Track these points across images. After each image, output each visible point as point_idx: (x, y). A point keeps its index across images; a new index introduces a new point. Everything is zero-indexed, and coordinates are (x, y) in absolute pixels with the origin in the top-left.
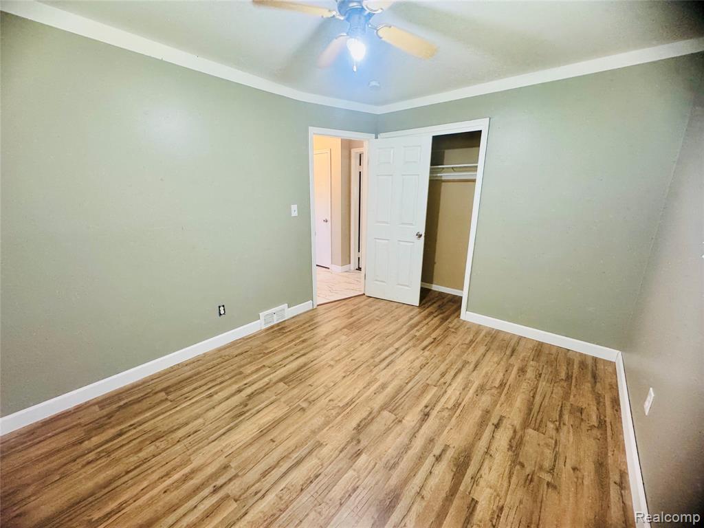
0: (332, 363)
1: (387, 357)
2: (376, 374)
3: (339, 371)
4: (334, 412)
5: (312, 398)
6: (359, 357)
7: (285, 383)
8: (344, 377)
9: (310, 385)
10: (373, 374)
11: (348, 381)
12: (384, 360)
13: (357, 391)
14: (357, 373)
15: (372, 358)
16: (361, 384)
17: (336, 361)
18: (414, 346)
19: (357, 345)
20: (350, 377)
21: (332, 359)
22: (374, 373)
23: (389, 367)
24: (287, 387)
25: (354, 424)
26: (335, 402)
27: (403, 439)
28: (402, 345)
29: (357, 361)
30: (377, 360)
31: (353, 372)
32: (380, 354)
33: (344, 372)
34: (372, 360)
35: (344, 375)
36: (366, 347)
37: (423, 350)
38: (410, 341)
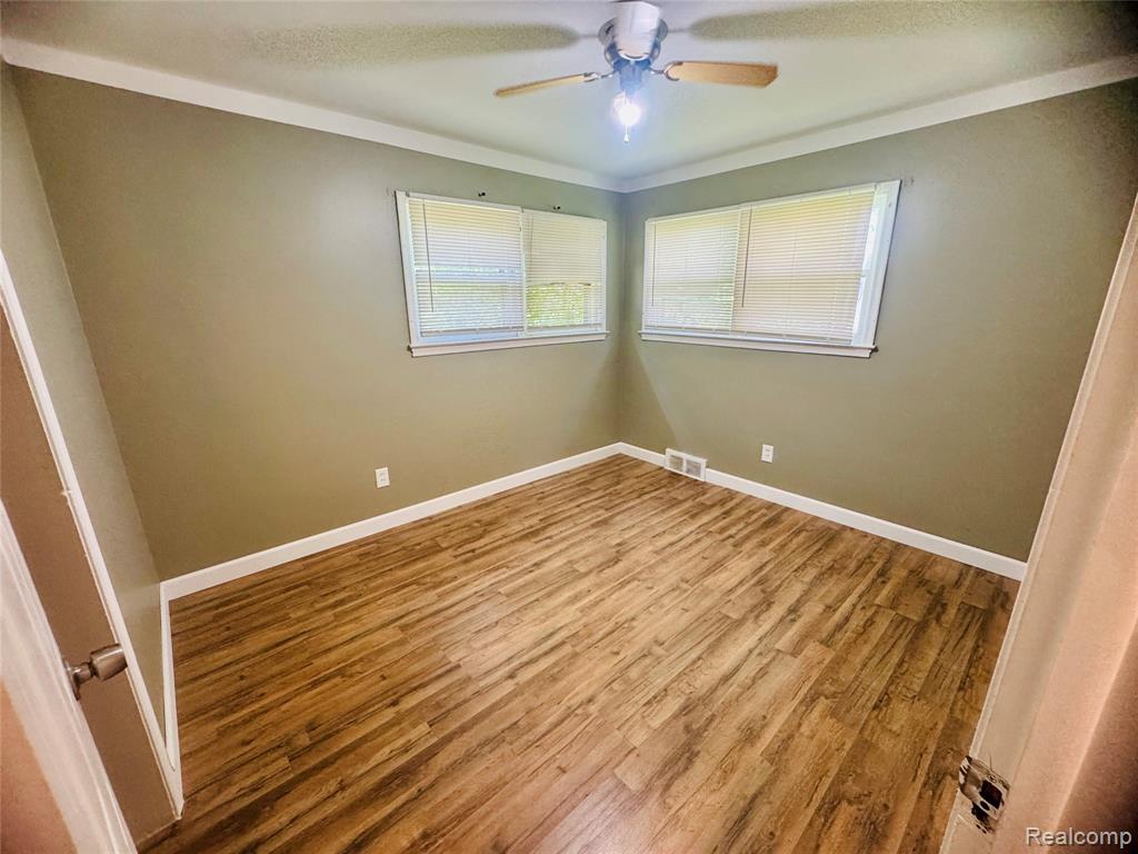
0: (658, 650)
1: (546, 653)
2: (580, 619)
3: (643, 630)
4: (644, 576)
5: (677, 593)
6: (603, 659)
7: (728, 617)
8: (633, 619)
9: (687, 611)
10: (584, 620)
11: (627, 612)
12: (553, 649)
13: (614, 597)
14: (609, 626)
15: (575, 655)
16: (608, 604)
17: (650, 653)
18: (468, 679)
19: (603, 698)
20: (624, 618)
21: (659, 660)
22: (581, 622)
23: (551, 630)
24: (724, 611)
25: (621, 564)
26: (644, 585)
27: (572, 551)
28: (496, 684)
29: (608, 650)
30: (567, 649)
31: (618, 626)
32: (556, 664)
33: (633, 628)
34: (578, 649)
35: (635, 623)
36: (583, 690)
37: (459, 666)
38: (465, 701)
